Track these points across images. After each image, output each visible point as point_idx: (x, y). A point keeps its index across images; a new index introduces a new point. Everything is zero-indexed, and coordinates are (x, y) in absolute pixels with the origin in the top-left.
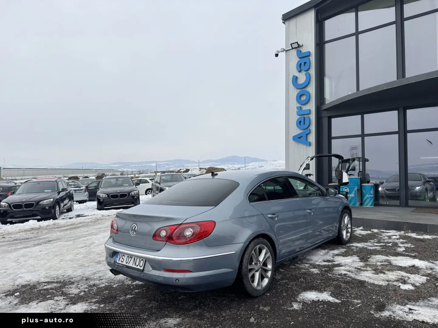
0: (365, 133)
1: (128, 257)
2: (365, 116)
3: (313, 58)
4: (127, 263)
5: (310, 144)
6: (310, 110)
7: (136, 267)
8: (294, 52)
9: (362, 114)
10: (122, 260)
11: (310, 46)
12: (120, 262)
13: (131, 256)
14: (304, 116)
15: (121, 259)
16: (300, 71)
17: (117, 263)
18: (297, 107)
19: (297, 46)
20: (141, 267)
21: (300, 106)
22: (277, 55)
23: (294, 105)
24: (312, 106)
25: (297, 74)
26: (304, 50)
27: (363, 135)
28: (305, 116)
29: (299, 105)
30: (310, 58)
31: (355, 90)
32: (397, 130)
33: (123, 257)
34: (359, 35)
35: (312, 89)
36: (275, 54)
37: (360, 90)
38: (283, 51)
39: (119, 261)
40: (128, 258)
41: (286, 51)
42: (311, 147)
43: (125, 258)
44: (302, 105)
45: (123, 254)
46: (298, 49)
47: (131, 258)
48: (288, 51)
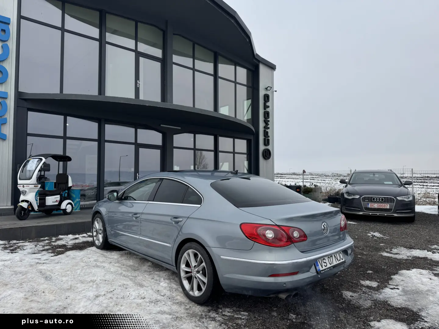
1: (329, 257)
4: (331, 264)
5: (6, 138)
7: (340, 262)
9: (65, 115)
10: (325, 264)
12: (324, 268)
13: (330, 256)
15: (323, 264)
17: (322, 270)
20: (342, 259)
27: (65, 138)
32: (97, 138)
33: (324, 261)
39: (322, 268)
40: (329, 259)
42: (6, 142)
43: (327, 261)
45: (322, 259)
47: (332, 257)
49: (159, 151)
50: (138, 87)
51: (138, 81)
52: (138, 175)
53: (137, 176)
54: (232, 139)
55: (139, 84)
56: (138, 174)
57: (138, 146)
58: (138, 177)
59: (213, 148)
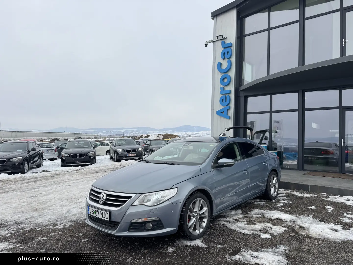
0: (273, 110)
2: (273, 96)
3: (234, 48)
5: (230, 118)
6: (230, 91)
8: (220, 43)
9: (271, 94)
11: (232, 39)
16: (224, 59)
18: (221, 88)
19: (222, 38)
22: (206, 45)
23: (219, 86)
24: (232, 87)
25: (221, 61)
26: (227, 42)
27: (271, 112)
28: (227, 95)
29: (222, 86)
30: (232, 48)
31: (266, 75)
32: (297, 108)
34: (271, 31)
35: (232, 74)
36: (205, 45)
37: (270, 74)
38: (211, 42)
41: (214, 42)
42: (230, 120)
44: (224, 86)
46: (223, 40)
48: (215, 42)
50: (344, 45)
51: (344, 39)
53: (342, 142)
55: (345, 42)
56: (343, 140)
57: (344, 109)
58: (344, 143)
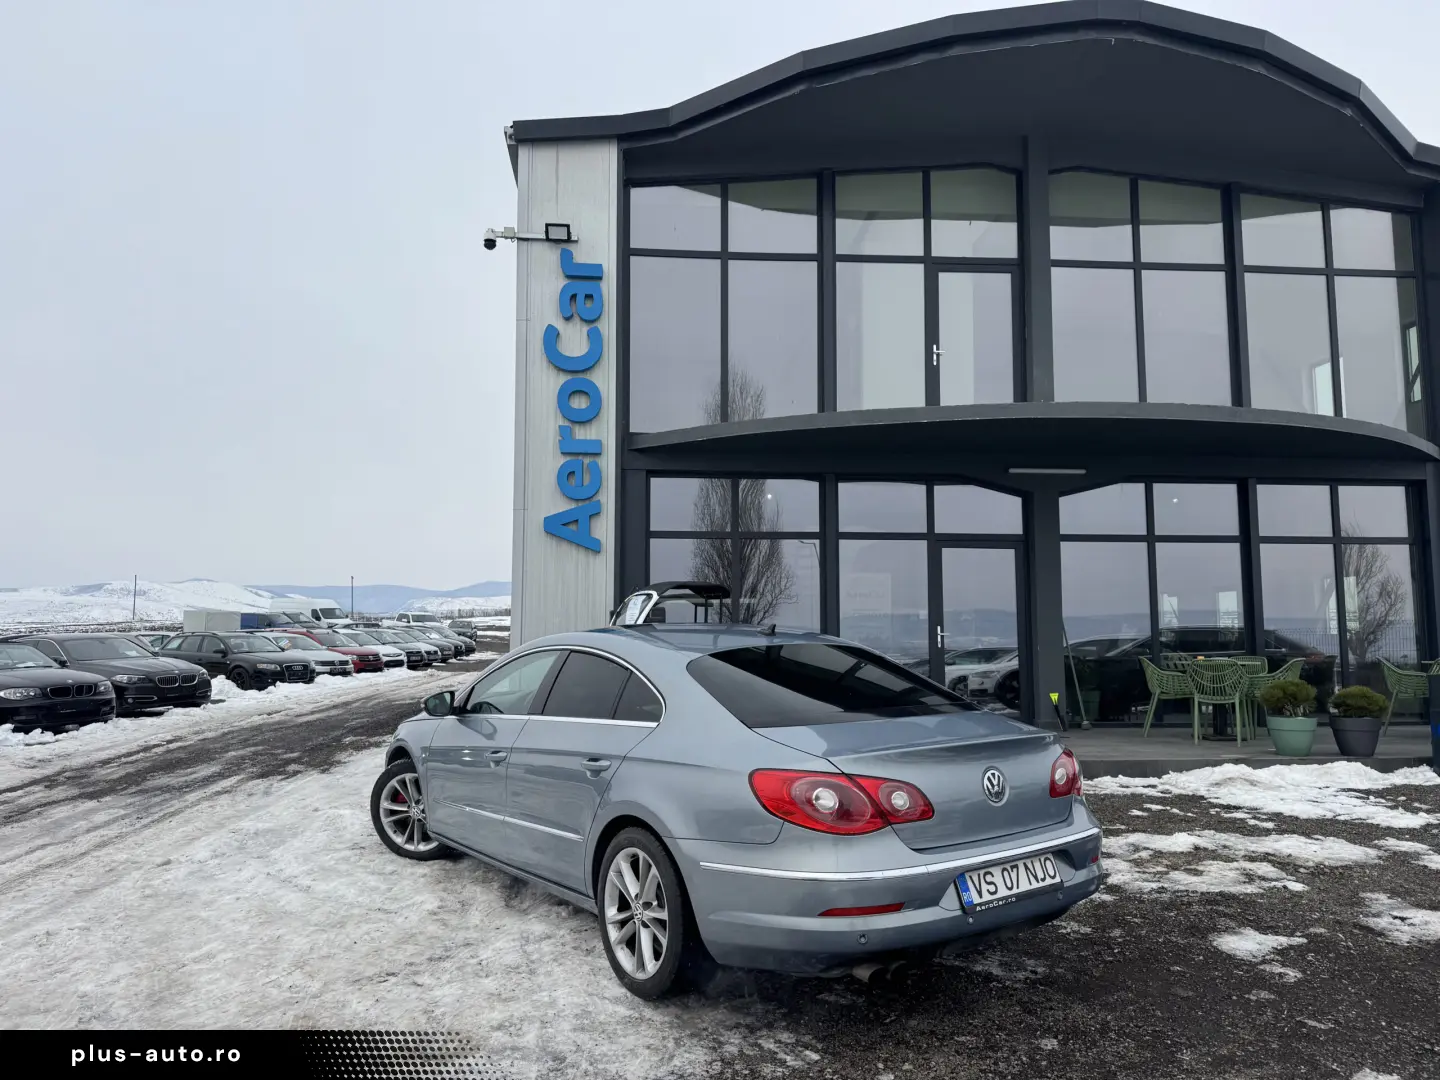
2: (742, 483)
3: (609, 288)
5: (594, 548)
6: (599, 443)
8: (550, 256)
9: (734, 477)
11: (598, 247)
14: (580, 458)
18: (559, 429)
19: (564, 237)
21: (567, 424)
22: (490, 244)
23: (549, 422)
24: (604, 432)
25: (559, 325)
26: (582, 256)
28: (587, 460)
30: (604, 285)
32: (817, 529)
34: (729, 262)
35: (605, 379)
36: (486, 240)
38: (511, 238)
41: (519, 239)
42: (600, 559)
44: (574, 423)
45: (981, 872)
46: (564, 246)
48: (530, 242)
49: (1011, 553)
50: (935, 363)
51: (935, 347)
52: (942, 631)
53: (937, 634)
54: (1325, 490)
55: (938, 355)
56: (939, 628)
57: (938, 543)
58: (942, 637)
59: (1234, 530)
